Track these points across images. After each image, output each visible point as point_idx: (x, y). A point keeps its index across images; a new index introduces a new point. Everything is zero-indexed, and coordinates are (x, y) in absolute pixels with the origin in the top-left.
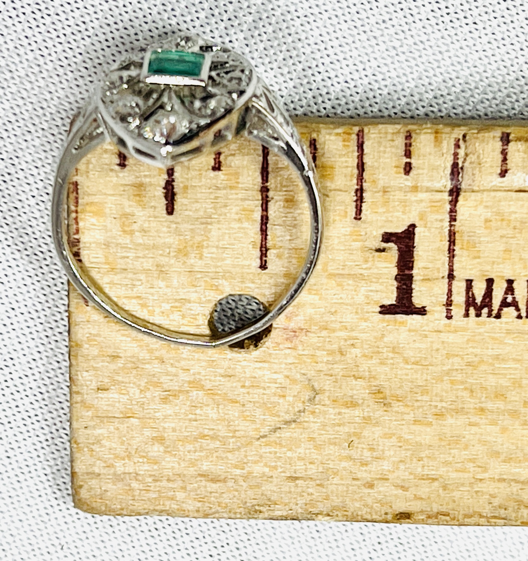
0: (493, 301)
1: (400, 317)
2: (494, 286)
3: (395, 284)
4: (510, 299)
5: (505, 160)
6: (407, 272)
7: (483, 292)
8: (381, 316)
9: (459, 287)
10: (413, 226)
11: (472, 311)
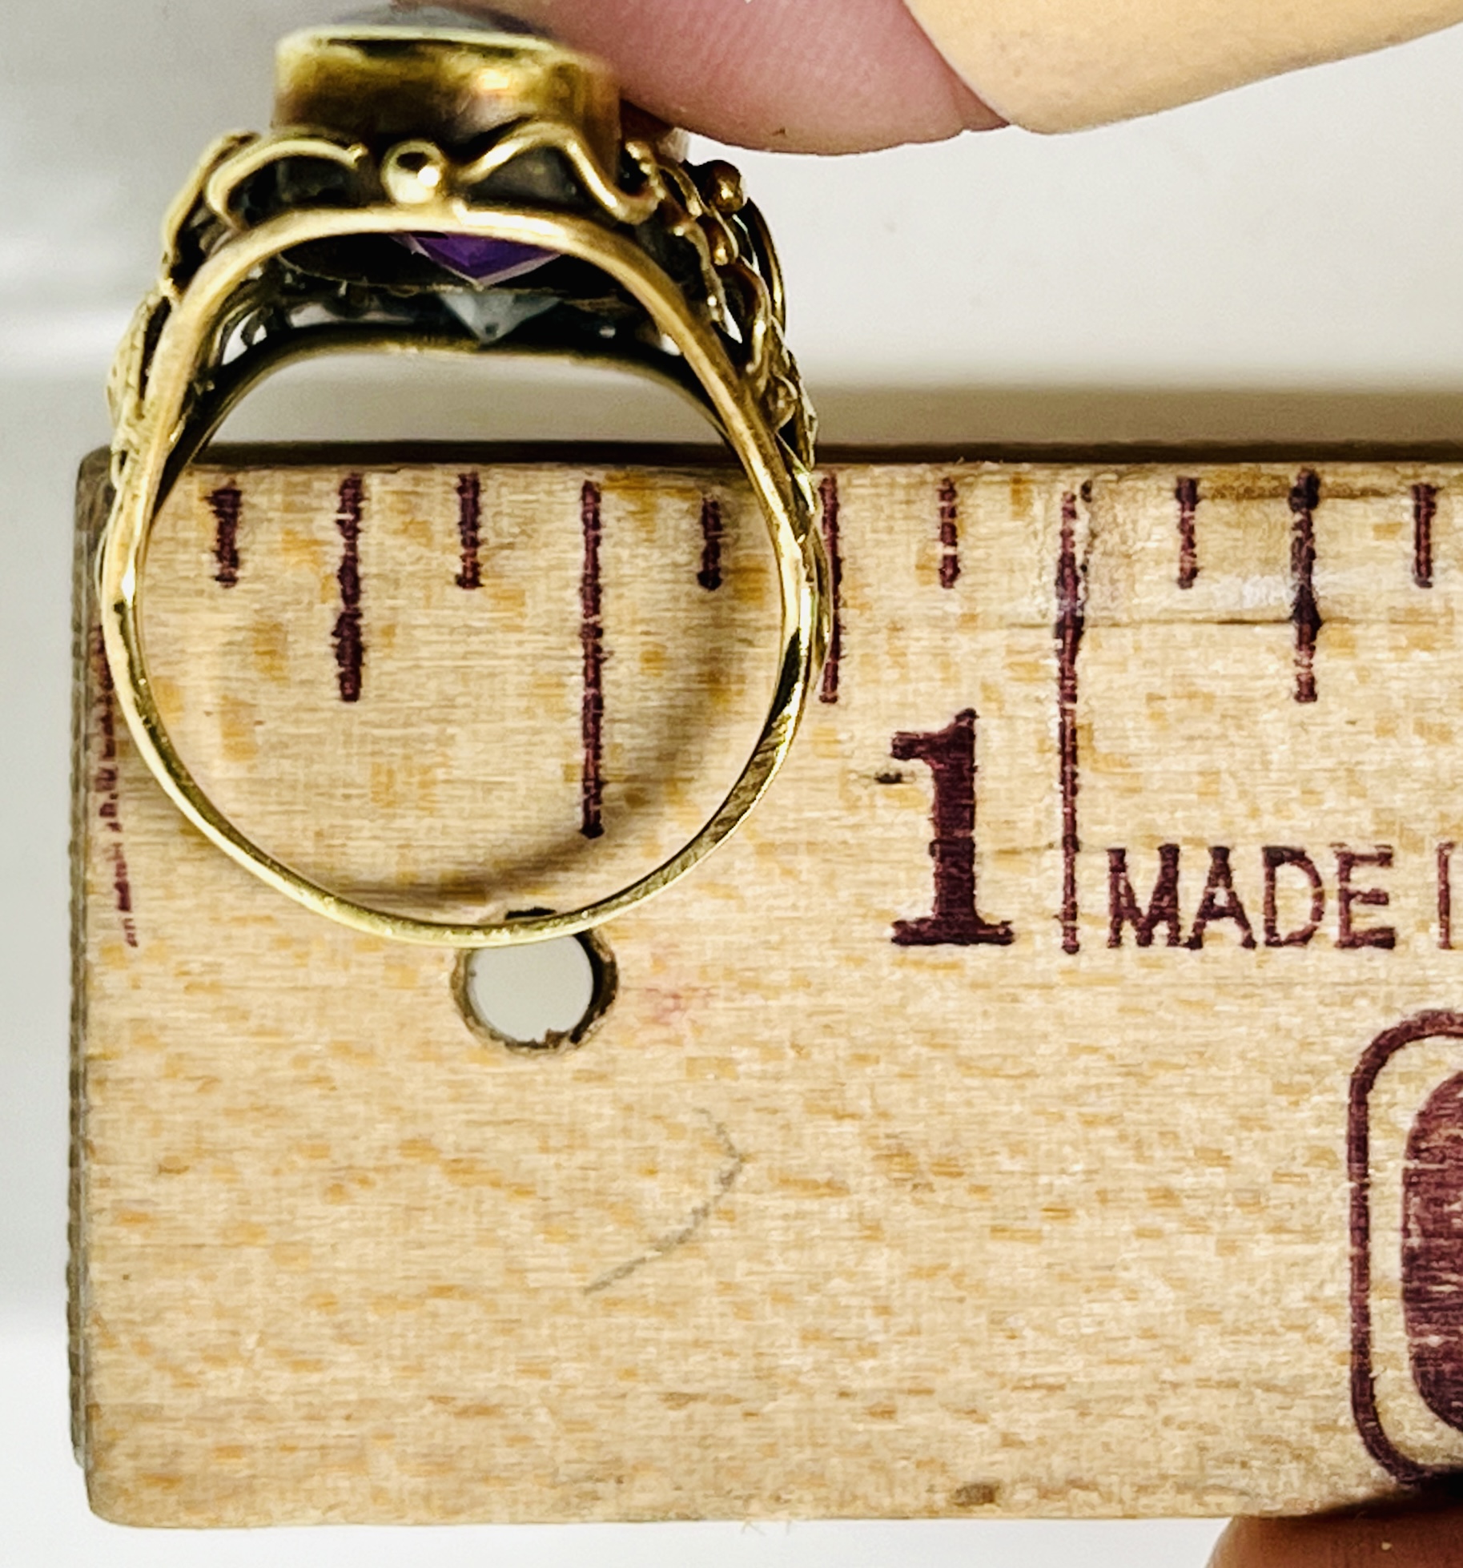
0: (1181, 904)
1: (947, 952)
2: (1182, 865)
3: (931, 864)
4: (1221, 898)
5: (1189, 544)
6: (959, 834)
7: (1153, 881)
8: (896, 948)
9: (1093, 870)
10: (970, 714)
11: (1129, 932)
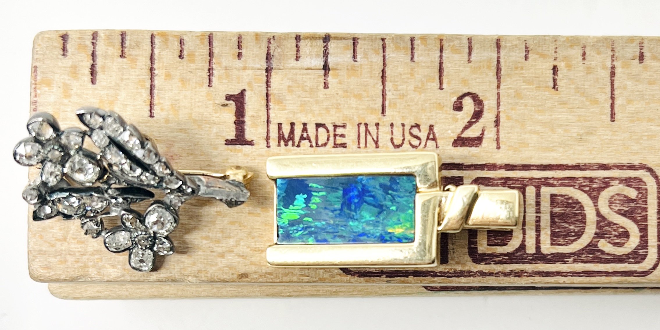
0: (295, 136)
1: (238, 147)
2: (296, 127)
3: (234, 126)
4: (305, 135)
5: (298, 51)
6: (241, 119)
7: (289, 131)
8: (226, 146)
9: (274, 129)
10: (244, 90)
11: (282, 143)
